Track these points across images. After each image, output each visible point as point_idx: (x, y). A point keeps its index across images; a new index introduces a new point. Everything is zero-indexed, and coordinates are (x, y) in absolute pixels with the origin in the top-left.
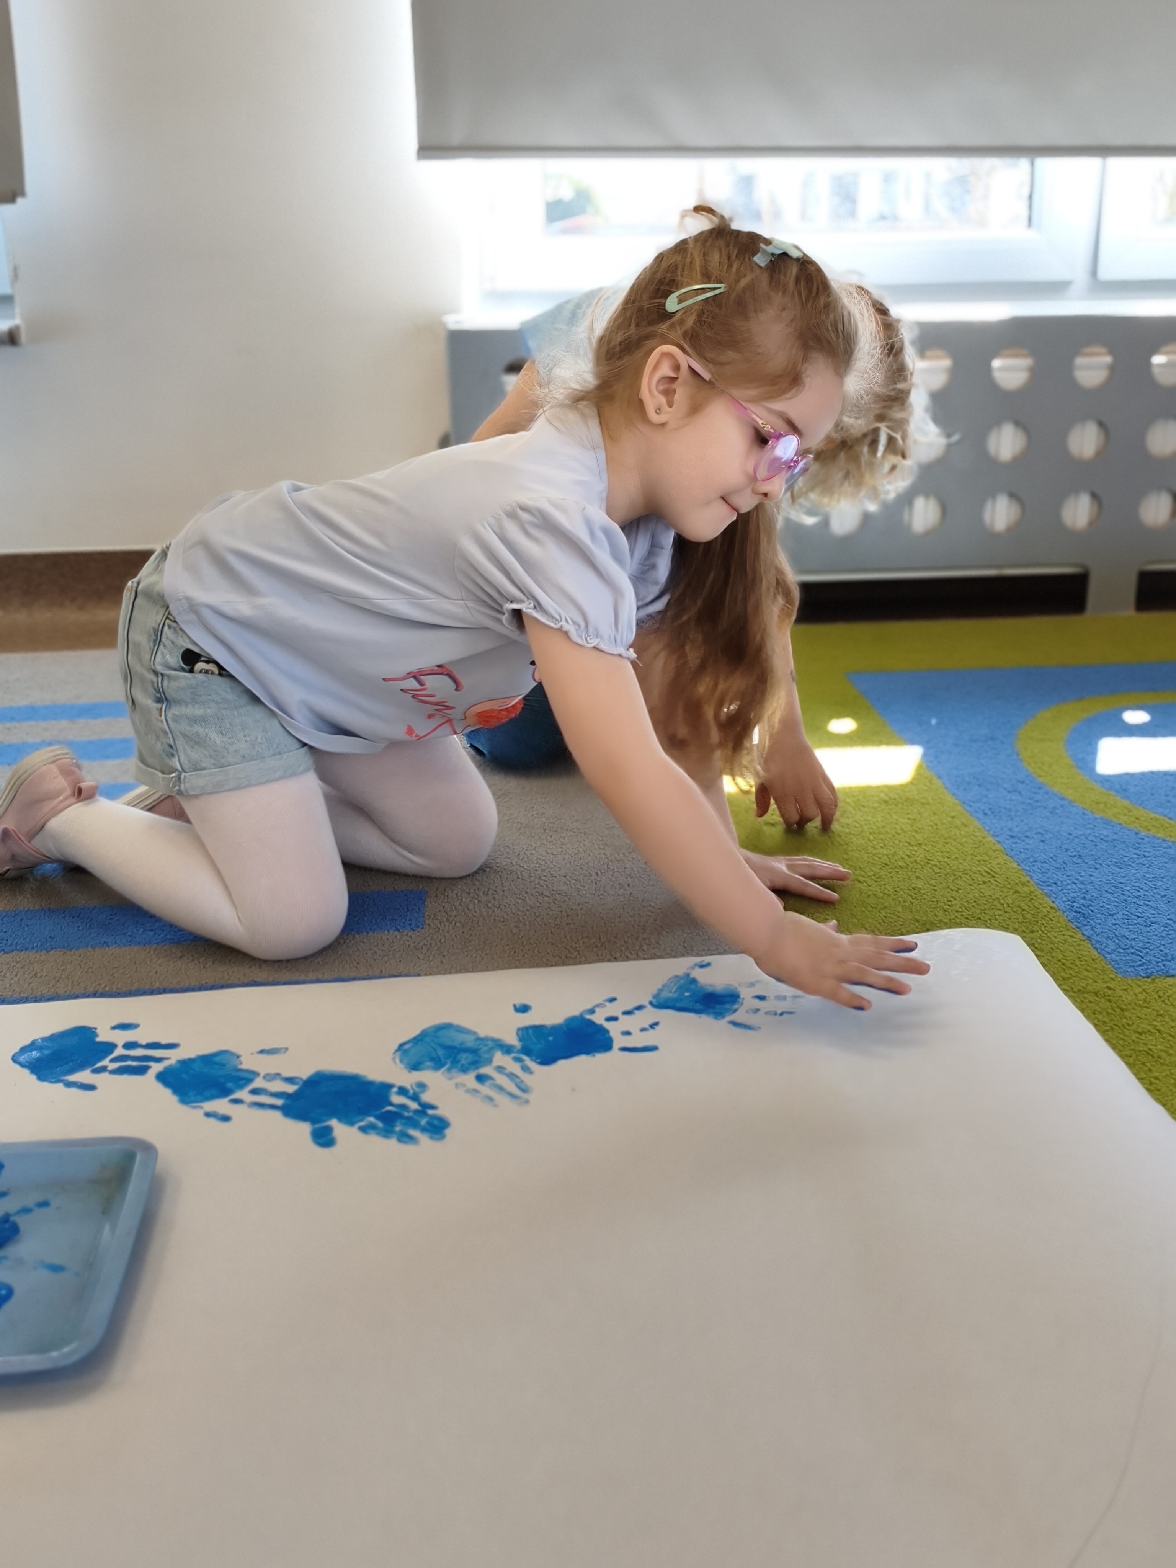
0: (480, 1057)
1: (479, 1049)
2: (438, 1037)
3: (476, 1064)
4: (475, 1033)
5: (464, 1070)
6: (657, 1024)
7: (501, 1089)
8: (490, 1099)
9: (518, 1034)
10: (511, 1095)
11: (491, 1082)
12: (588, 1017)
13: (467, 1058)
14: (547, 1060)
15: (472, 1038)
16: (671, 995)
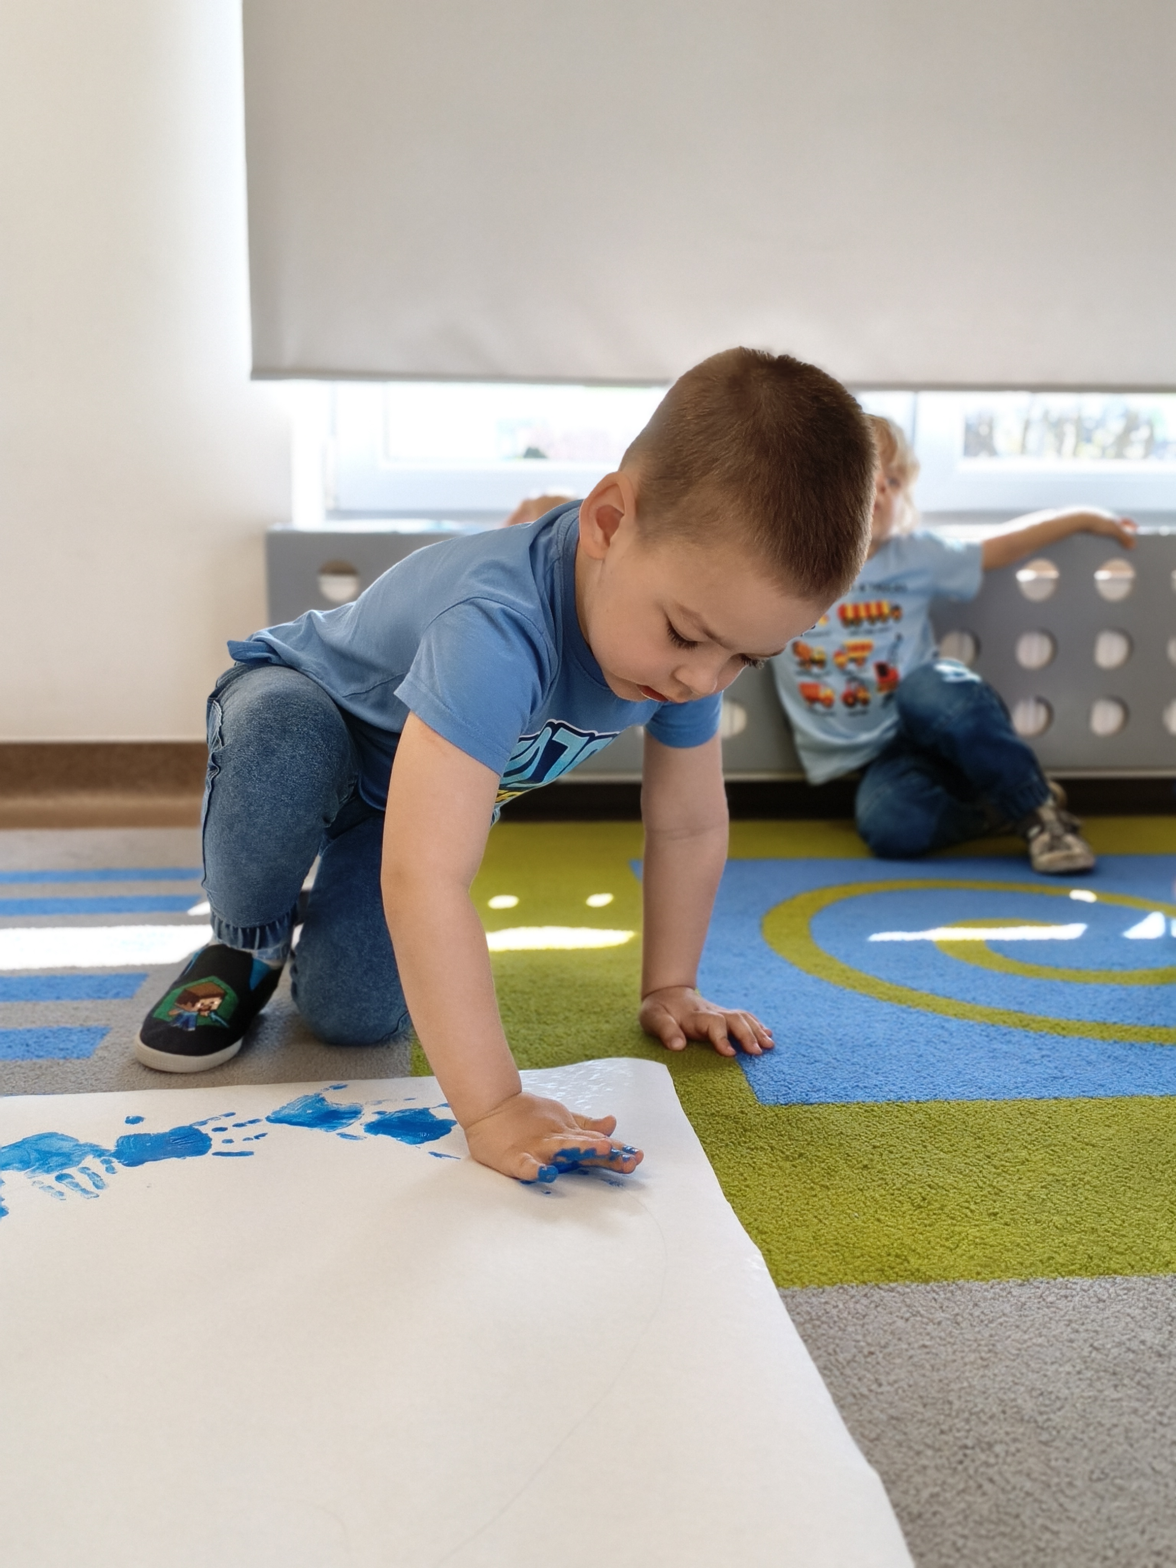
0: (70, 1160)
2: (37, 1144)
3: (63, 1165)
4: (77, 1140)
5: (48, 1171)
6: (263, 1135)
7: (77, 1185)
8: (62, 1194)
9: (118, 1141)
10: (84, 1191)
11: (70, 1180)
12: (196, 1127)
13: (57, 1160)
14: (133, 1162)
15: (72, 1144)
16: (292, 1112)
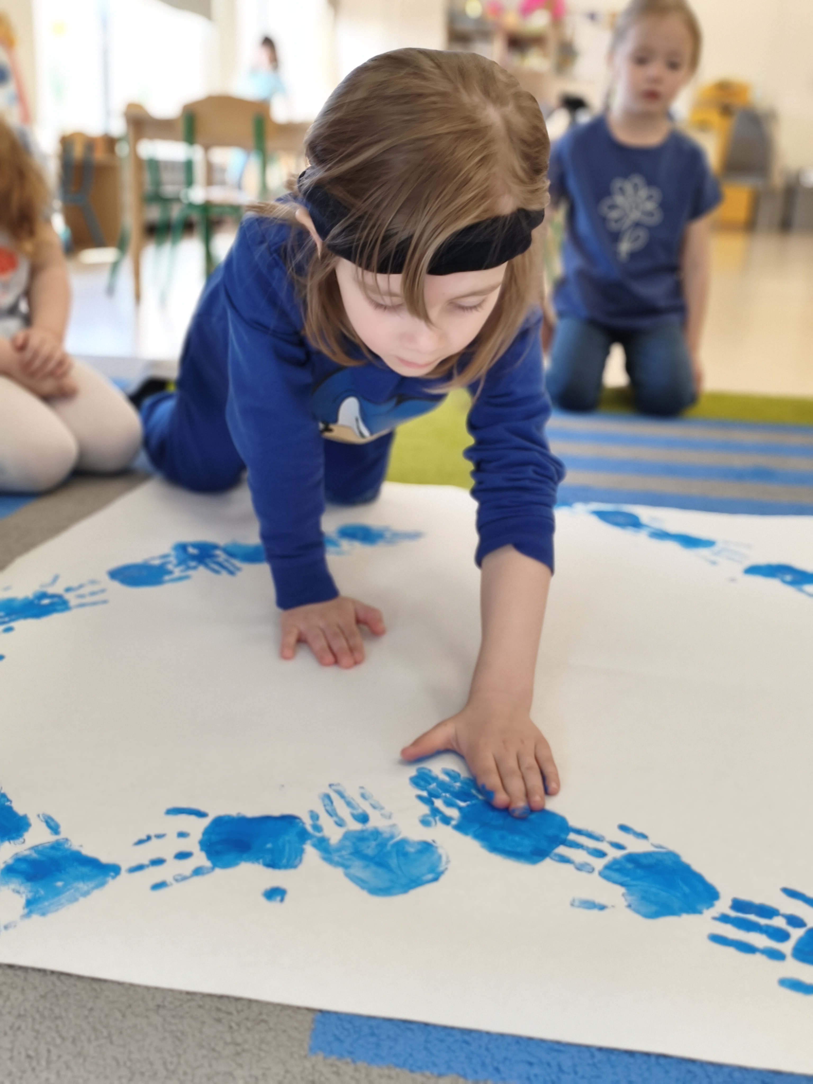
0: (354, 844)
1: (352, 854)
2: (391, 881)
3: (361, 838)
4: (347, 875)
5: (376, 833)
7: (348, 803)
8: (362, 793)
9: (300, 861)
10: (342, 795)
11: (354, 812)
13: (368, 847)
14: (289, 820)
15: (353, 871)
